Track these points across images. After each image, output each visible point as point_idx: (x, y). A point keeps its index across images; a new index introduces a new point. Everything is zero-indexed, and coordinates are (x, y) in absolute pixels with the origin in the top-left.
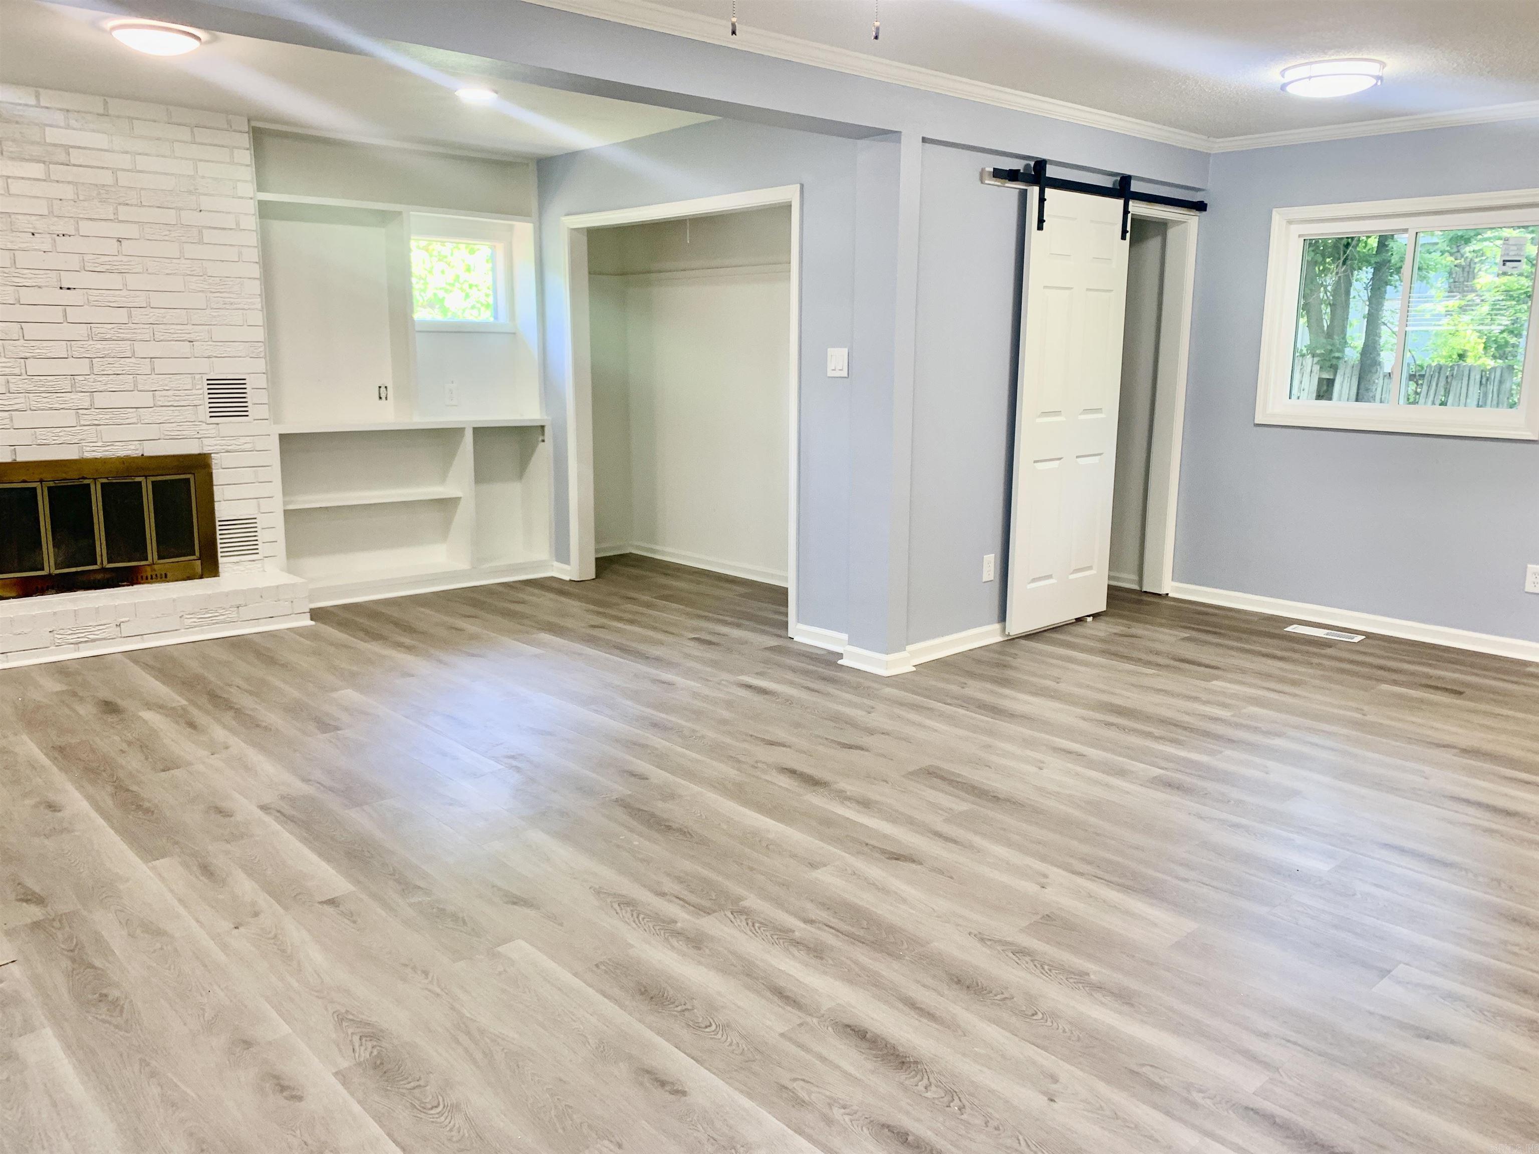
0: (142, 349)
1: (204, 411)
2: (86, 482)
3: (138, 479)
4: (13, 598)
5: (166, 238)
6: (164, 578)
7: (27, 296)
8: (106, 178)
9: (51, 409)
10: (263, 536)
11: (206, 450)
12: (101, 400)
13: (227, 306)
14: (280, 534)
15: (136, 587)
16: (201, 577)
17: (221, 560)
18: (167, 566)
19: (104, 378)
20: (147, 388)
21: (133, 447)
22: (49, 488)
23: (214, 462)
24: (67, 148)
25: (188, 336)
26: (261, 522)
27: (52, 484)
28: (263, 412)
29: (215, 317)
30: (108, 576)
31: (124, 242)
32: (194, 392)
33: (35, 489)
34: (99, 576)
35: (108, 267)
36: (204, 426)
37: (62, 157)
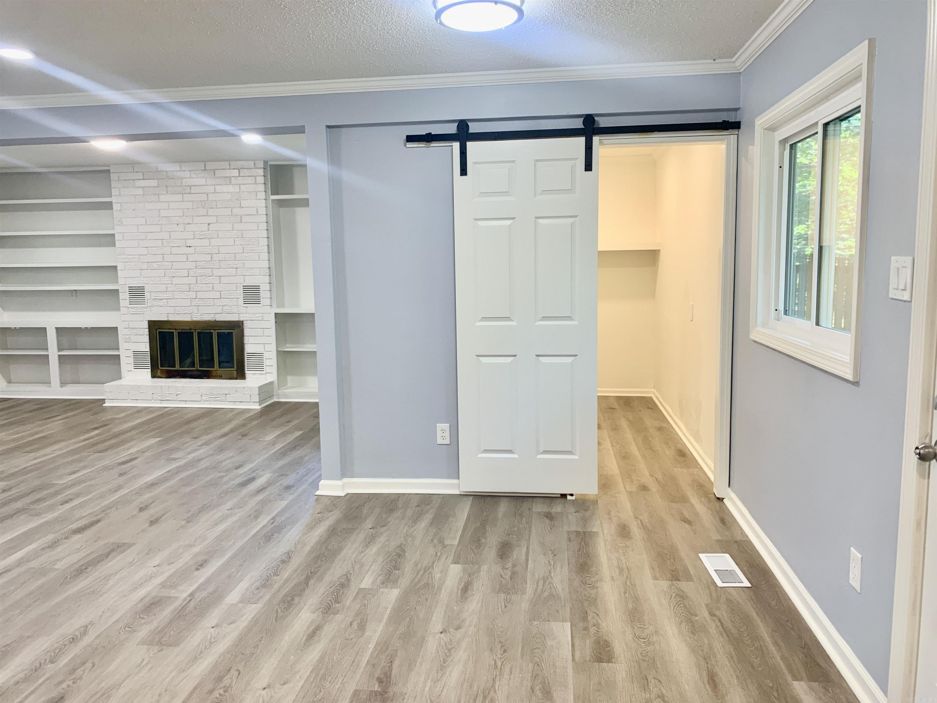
0: (216, 272)
1: (241, 301)
2: (192, 331)
3: (212, 331)
4: (164, 378)
5: (227, 221)
6: (220, 377)
7: (174, 250)
8: (204, 197)
9: (182, 299)
10: (267, 362)
11: (241, 319)
12: (200, 295)
13: (252, 251)
14: (274, 362)
15: (209, 379)
16: (236, 379)
17: (247, 372)
18: (222, 372)
19: (202, 285)
20: (218, 290)
21: (211, 316)
22: (178, 332)
23: (245, 325)
24: (190, 186)
25: (235, 266)
26: (266, 355)
27: (179, 331)
28: (268, 302)
29: (246, 256)
30: (199, 373)
31: (211, 225)
32: (238, 292)
33: (173, 333)
34: (196, 373)
35: (204, 236)
36: (242, 308)
37: (188, 191)
